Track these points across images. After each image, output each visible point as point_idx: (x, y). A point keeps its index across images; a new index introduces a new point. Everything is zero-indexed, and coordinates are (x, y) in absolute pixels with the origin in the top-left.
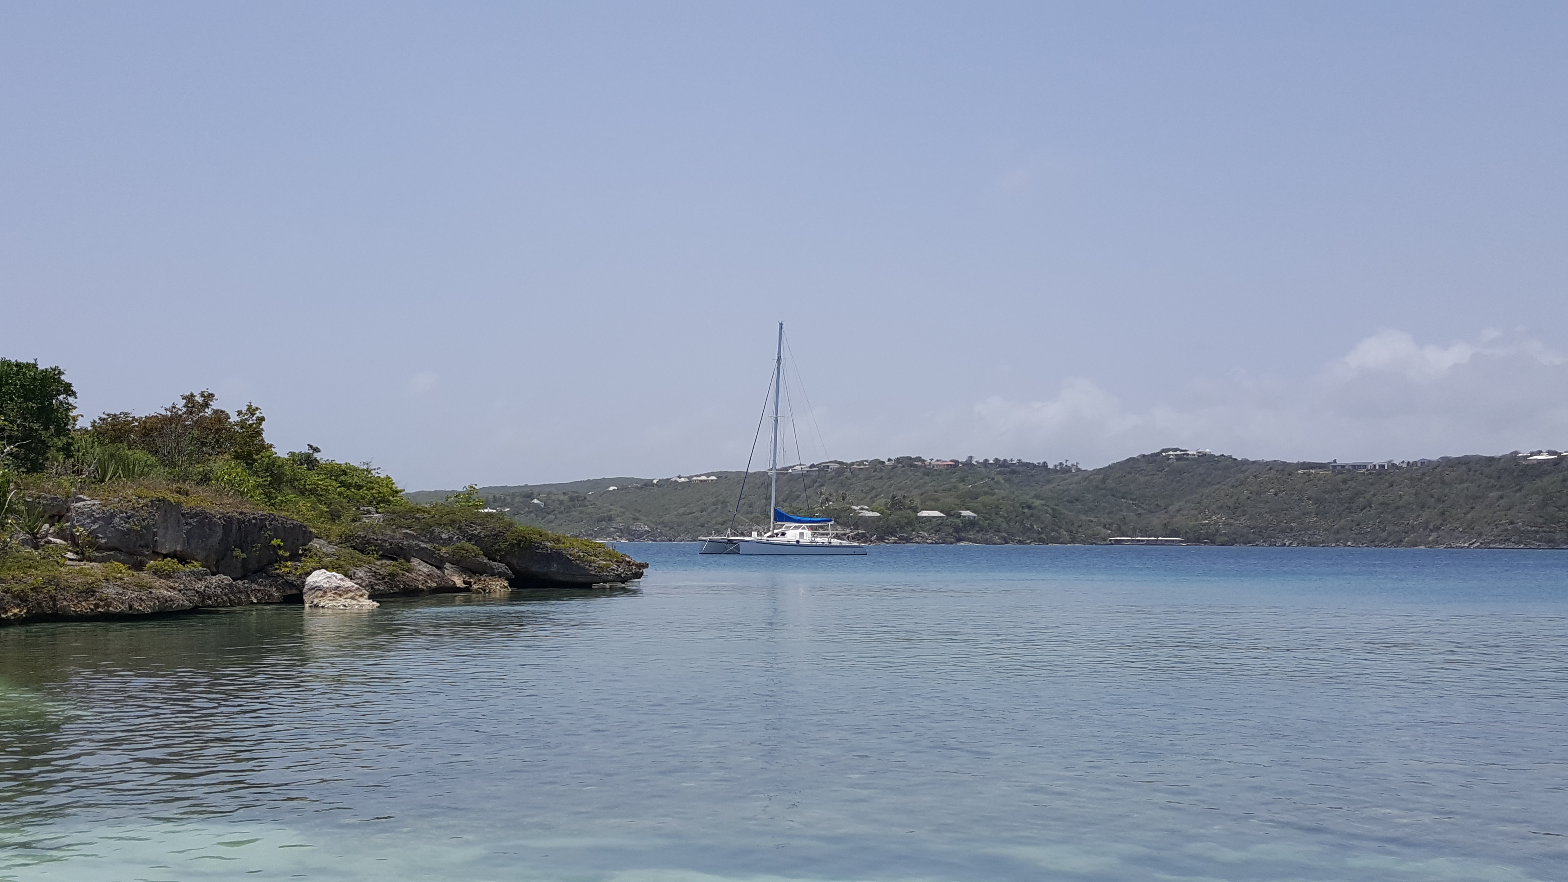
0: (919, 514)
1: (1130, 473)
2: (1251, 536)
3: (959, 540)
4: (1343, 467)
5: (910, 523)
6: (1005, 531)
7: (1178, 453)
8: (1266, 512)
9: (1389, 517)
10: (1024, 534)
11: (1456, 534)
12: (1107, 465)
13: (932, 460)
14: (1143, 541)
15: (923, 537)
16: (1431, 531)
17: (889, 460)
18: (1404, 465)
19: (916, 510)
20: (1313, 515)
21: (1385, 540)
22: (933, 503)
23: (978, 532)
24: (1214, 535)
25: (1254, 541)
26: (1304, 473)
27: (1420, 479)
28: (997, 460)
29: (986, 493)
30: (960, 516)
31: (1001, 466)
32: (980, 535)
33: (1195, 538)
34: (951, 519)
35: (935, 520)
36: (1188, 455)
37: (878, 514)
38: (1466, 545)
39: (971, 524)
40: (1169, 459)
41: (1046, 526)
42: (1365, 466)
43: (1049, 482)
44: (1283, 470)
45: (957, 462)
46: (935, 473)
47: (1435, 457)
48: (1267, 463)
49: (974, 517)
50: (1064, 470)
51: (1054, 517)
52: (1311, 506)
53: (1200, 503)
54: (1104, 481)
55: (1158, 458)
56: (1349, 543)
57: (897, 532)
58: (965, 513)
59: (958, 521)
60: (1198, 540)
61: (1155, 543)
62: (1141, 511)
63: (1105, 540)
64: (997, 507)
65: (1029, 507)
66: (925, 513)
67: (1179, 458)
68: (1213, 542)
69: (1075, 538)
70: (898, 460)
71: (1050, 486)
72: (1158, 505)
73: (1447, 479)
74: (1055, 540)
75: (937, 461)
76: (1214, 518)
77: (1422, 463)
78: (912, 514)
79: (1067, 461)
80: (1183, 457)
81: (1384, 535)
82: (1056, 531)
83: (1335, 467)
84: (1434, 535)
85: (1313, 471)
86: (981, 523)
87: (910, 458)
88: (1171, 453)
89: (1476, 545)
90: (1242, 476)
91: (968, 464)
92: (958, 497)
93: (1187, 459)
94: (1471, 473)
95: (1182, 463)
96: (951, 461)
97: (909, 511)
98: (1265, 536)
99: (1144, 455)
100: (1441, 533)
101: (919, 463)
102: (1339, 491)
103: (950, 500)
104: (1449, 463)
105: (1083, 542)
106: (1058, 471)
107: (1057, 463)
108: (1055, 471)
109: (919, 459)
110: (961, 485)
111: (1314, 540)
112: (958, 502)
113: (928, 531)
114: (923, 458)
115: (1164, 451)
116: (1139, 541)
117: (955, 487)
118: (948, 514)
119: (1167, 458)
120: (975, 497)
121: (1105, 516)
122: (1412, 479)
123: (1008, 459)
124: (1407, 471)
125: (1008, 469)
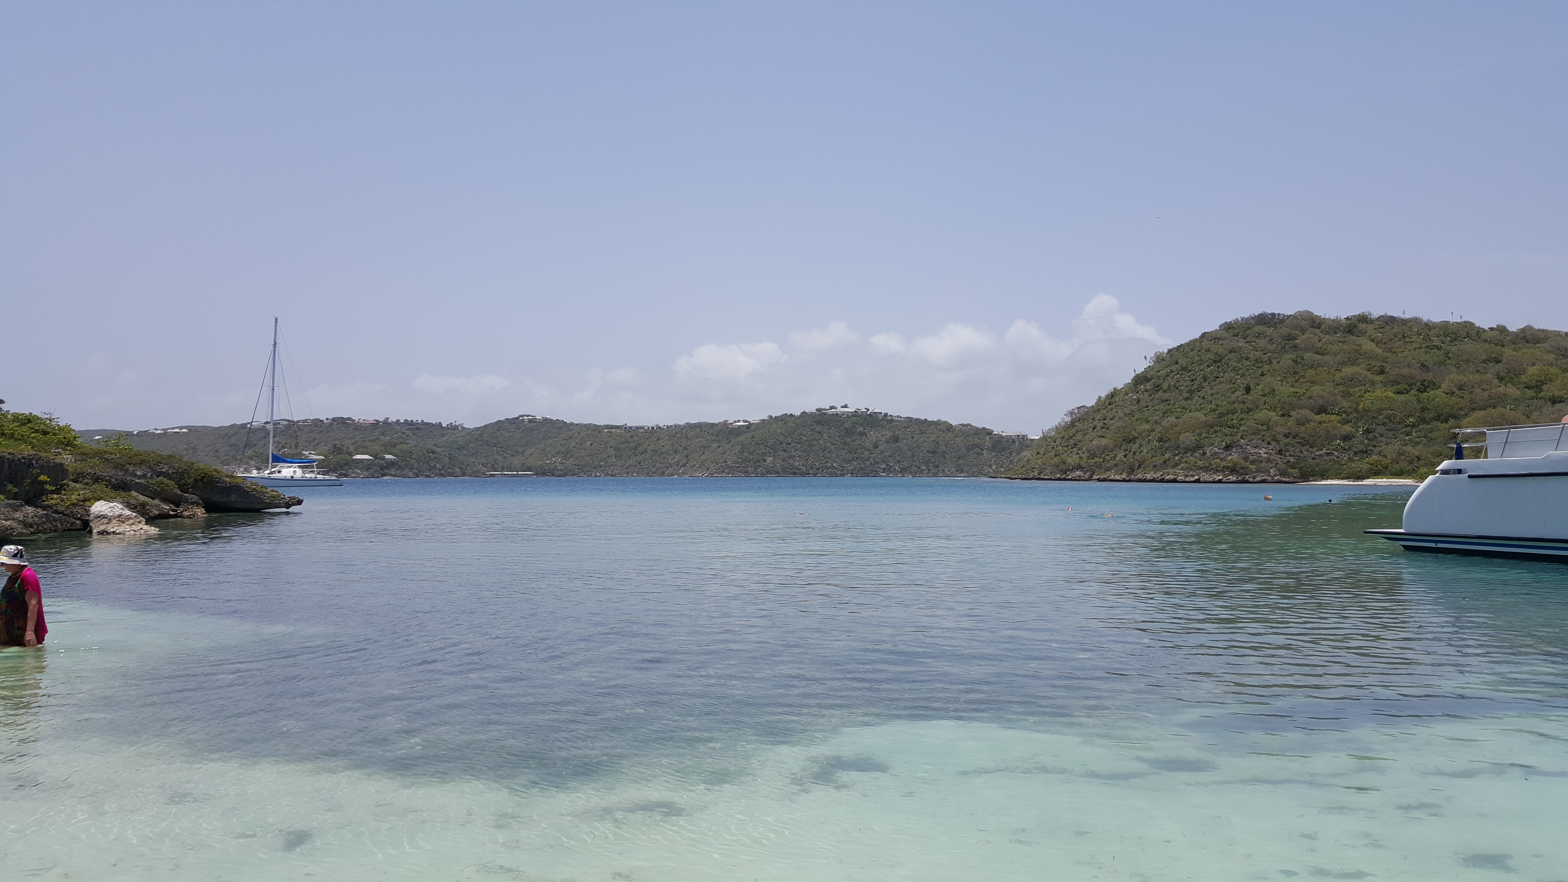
0: (354, 457)
1: (498, 430)
2: (577, 471)
3: (384, 475)
4: (631, 428)
5: (347, 464)
6: (416, 469)
7: (530, 417)
8: (586, 456)
9: (658, 458)
10: (429, 470)
11: (695, 468)
12: (483, 425)
13: (359, 419)
14: (508, 474)
15: (357, 473)
16: (681, 467)
17: (327, 419)
18: (665, 427)
19: (351, 455)
20: (614, 457)
21: (655, 473)
22: (364, 450)
23: (397, 470)
24: (553, 470)
25: (578, 474)
26: (608, 432)
27: (674, 436)
28: (406, 420)
29: (401, 443)
30: (384, 459)
31: (409, 425)
32: (398, 472)
33: (542, 472)
34: (377, 461)
35: (366, 461)
36: (536, 419)
37: (323, 458)
38: (701, 475)
39: (392, 464)
40: (524, 422)
41: (445, 465)
42: (643, 428)
43: (443, 435)
44: (596, 429)
45: (378, 421)
46: (363, 428)
47: (682, 423)
48: (585, 425)
49: (394, 459)
50: (453, 428)
51: (450, 459)
52: (612, 452)
53: (544, 450)
54: (481, 435)
55: (517, 421)
56: (634, 475)
57: (337, 470)
58: (388, 457)
59: (382, 462)
60: (544, 474)
61: (517, 475)
62: (506, 455)
63: (484, 474)
64: (410, 452)
65: (433, 452)
66: (358, 457)
67: (530, 421)
68: (553, 475)
69: (464, 472)
70: (334, 419)
71: (445, 438)
72: (517, 451)
73: (689, 436)
74: (451, 475)
75: (364, 420)
76: (554, 459)
77: (675, 426)
78: (348, 457)
79: (455, 422)
80: (533, 421)
81: (654, 469)
82: (452, 468)
83: (626, 428)
84: (683, 469)
85: (613, 430)
86: (400, 463)
87: (343, 418)
88: (525, 418)
89: (705, 475)
90: (570, 433)
91: (386, 422)
92: (382, 445)
93: (536, 422)
94: (703, 432)
95: (533, 424)
96: (374, 421)
97: (347, 455)
98: (585, 471)
99: (508, 419)
100: (686, 468)
101: (350, 422)
102: (628, 442)
103: (376, 448)
104: (690, 427)
105: (470, 476)
106: (449, 428)
107: (449, 423)
108: (447, 428)
109: (350, 419)
110: (382, 437)
111: (614, 473)
112: (382, 448)
113: (361, 469)
114: (353, 418)
115: (520, 416)
116: (506, 474)
117: (378, 439)
118: (375, 457)
119: (523, 421)
120: (394, 445)
121: (482, 458)
122: (670, 436)
123: (414, 420)
124: (667, 431)
125: (414, 427)
